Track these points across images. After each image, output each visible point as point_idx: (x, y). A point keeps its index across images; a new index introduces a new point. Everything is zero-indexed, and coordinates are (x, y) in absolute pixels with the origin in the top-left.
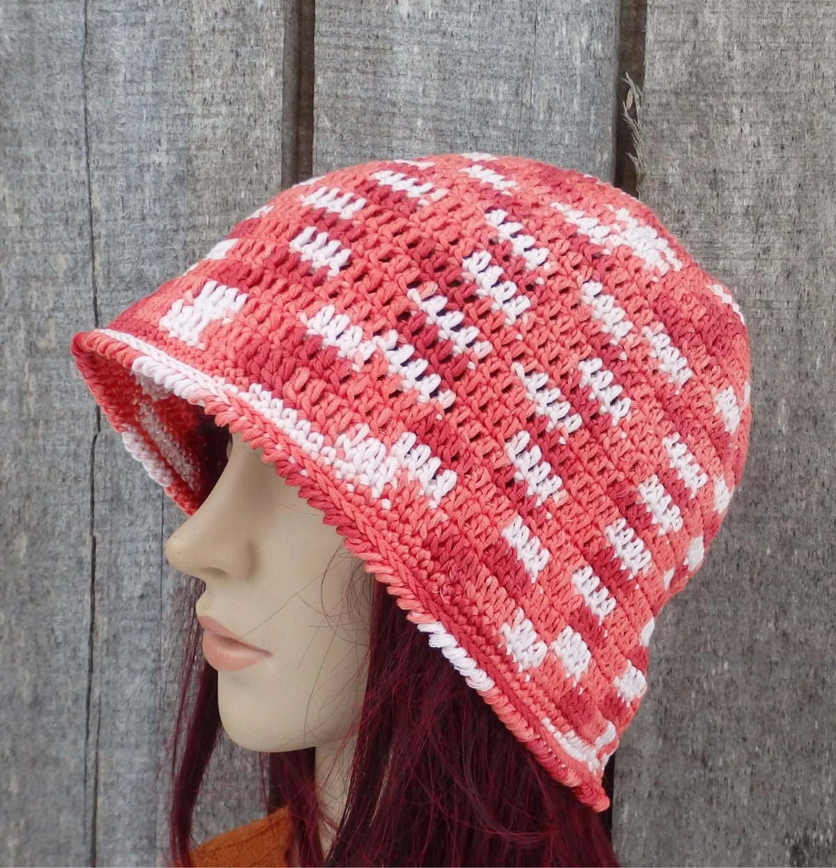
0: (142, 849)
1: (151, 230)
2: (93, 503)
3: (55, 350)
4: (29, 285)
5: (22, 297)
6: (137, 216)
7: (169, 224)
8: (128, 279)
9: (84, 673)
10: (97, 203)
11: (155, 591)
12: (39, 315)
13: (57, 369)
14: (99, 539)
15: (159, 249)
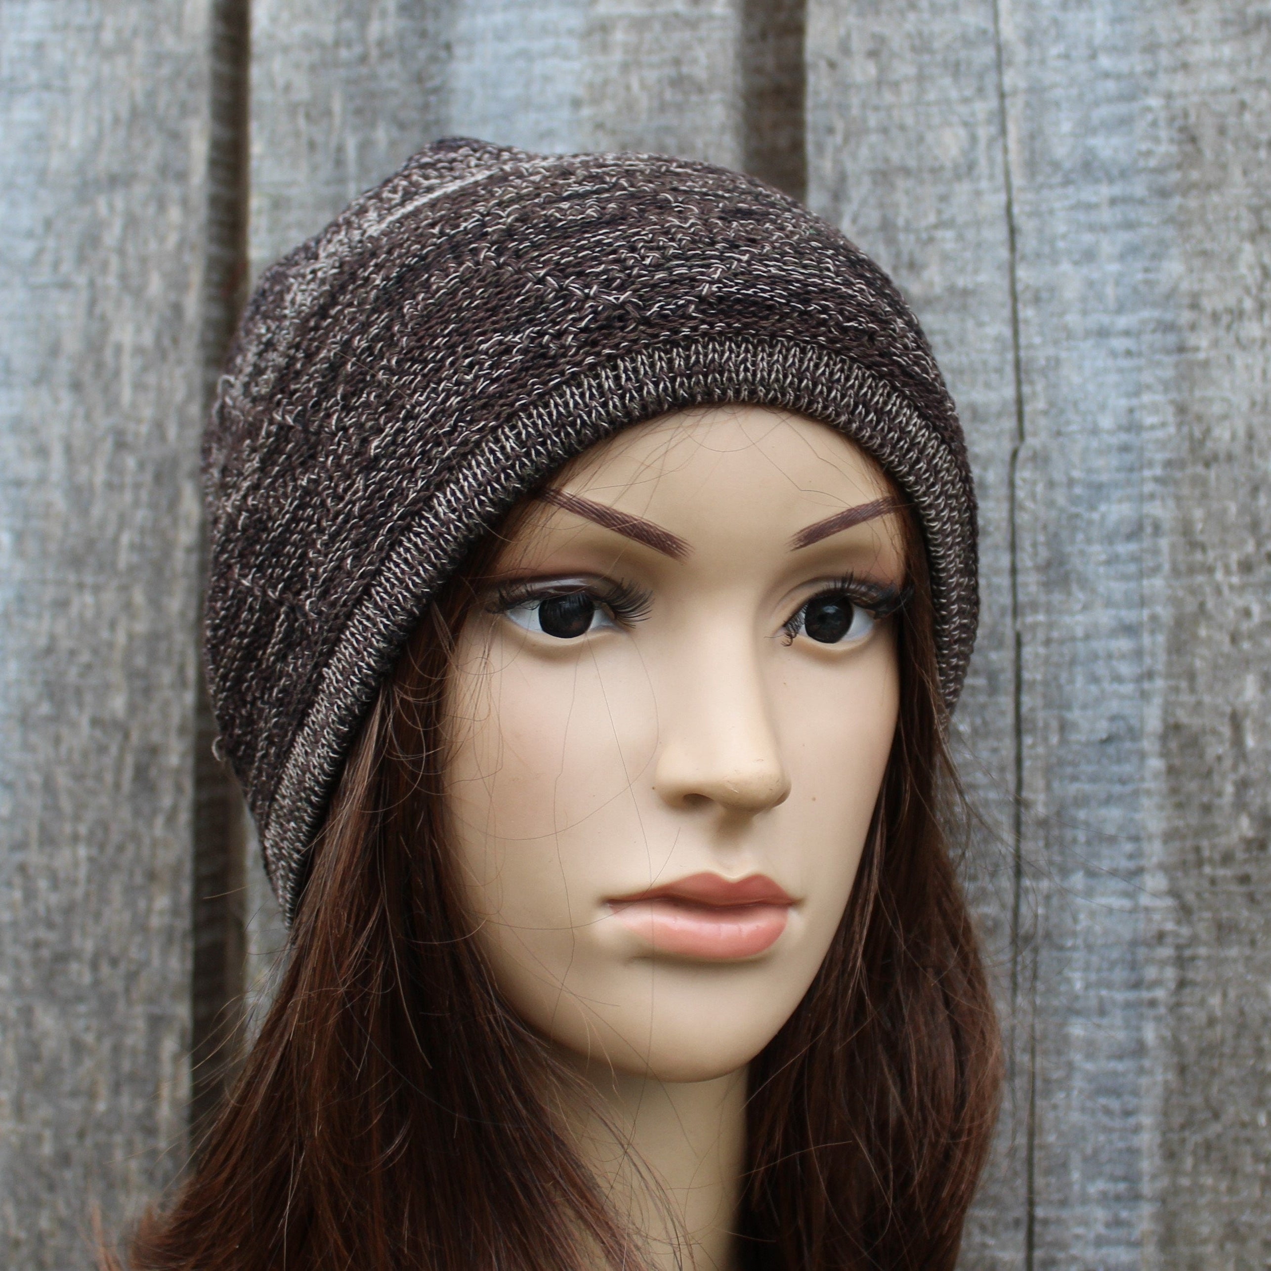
0: (1118, 1198)
1: (1107, 75)
2: (1014, 571)
3: (938, 299)
4: (892, 187)
5: (881, 205)
6: (1082, 51)
7: (1138, 63)
8: (1067, 165)
9: (1006, 882)
10: (1009, 30)
11: (1131, 730)
12: (912, 237)
13: (943, 332)
14: (1026, 638)
15: (1122, 109)
